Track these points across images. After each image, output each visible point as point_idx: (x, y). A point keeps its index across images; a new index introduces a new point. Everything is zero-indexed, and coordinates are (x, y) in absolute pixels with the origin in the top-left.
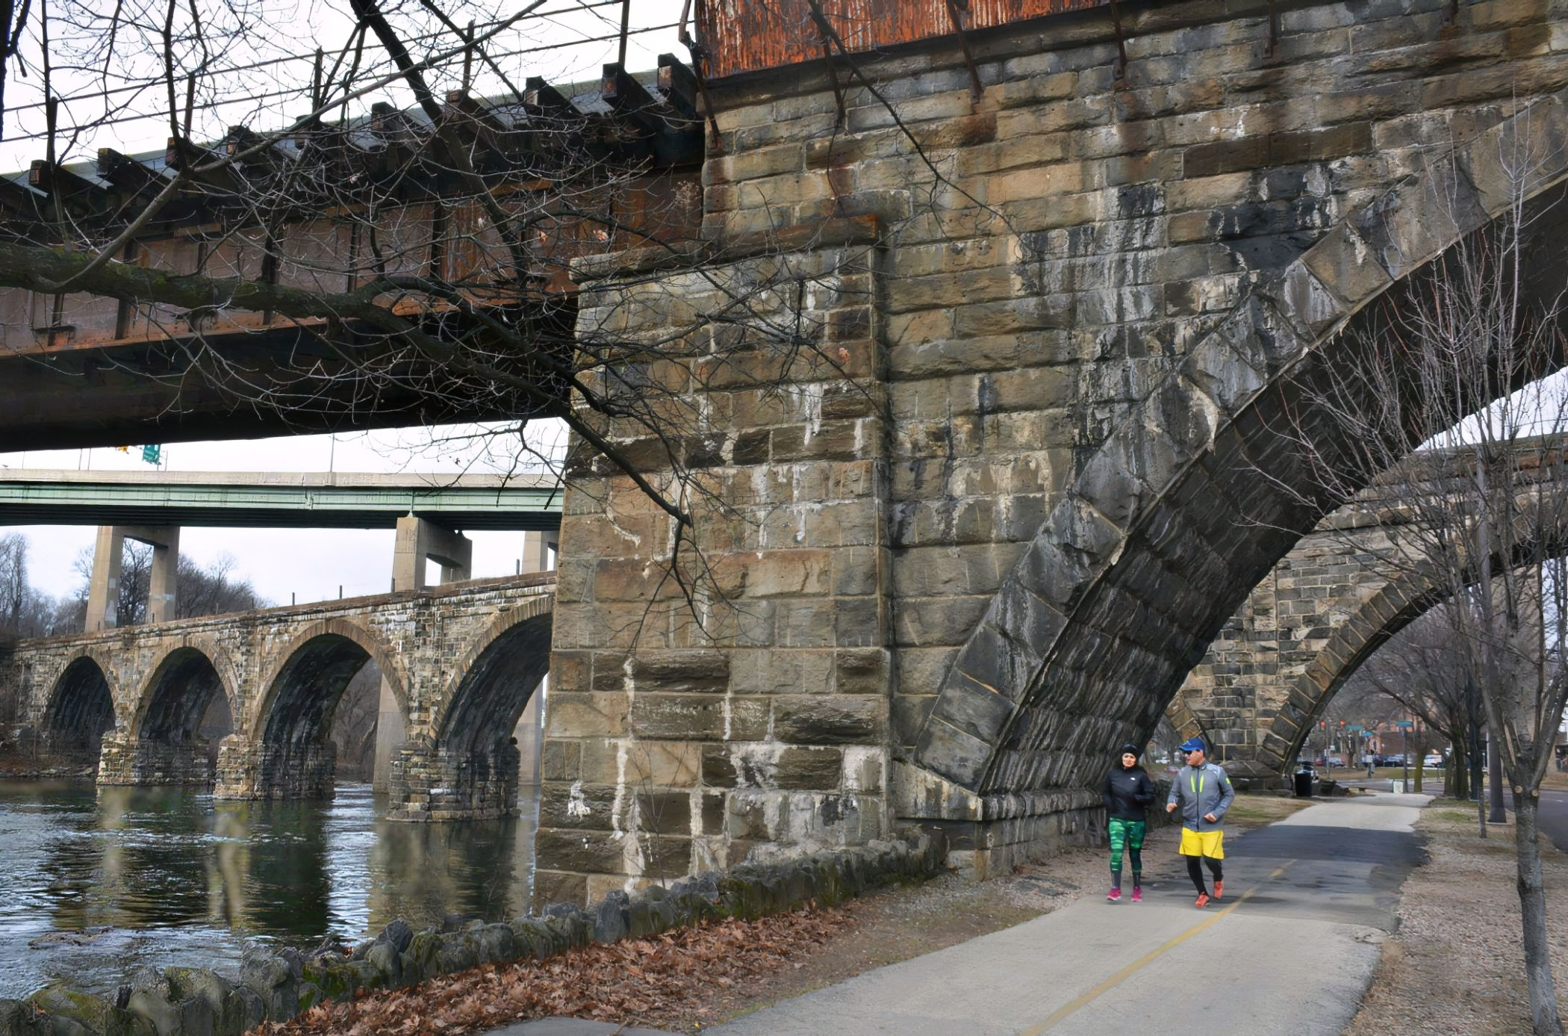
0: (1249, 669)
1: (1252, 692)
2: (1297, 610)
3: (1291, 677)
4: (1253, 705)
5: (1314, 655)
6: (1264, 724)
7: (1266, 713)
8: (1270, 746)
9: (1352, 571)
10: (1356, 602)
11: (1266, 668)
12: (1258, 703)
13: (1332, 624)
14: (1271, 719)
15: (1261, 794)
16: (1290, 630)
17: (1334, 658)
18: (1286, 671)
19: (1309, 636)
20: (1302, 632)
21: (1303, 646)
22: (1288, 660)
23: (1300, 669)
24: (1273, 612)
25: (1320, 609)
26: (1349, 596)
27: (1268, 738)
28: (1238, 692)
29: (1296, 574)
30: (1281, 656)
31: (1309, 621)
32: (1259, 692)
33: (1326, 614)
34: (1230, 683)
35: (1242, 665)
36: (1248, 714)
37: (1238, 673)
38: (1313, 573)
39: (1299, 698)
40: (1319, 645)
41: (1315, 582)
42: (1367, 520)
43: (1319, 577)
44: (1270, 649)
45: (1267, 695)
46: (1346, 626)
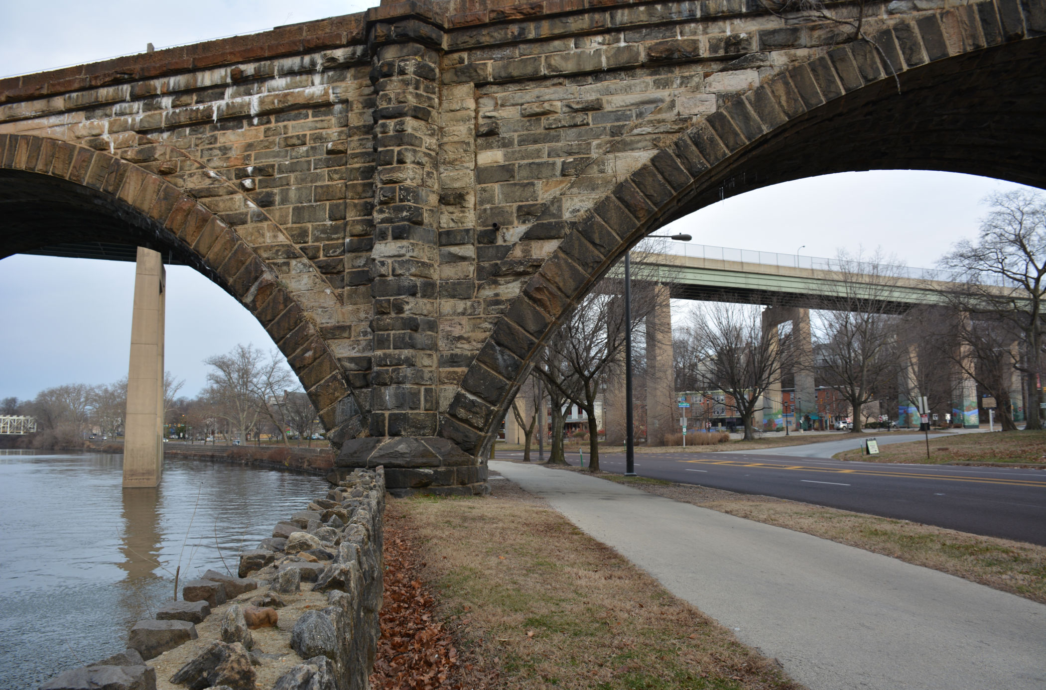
0: (429, 290)
1: (432, 326)
2: (507, 198)
3: (497, 302)
4: (434, 347)
5: (536, 265)
6: (452, 378)
7: (454, 360)
8: (462, 413)
9: (597, 137)
10: (607, 183)
11: (455, 290)
12: (442, 344)
13: (567, 216)
14: (462, 370)
15: (449, 494)
16: (496, 227)
17: (572, 268)
18: (488, 293)
19: (528, 237)
20: (515, 232)
21: (518, 253)
22: (493, 275)
23: (511, 289)
24: (471, 200)
25: (544, 193)
26: (594, 172)
27: (458, 398)
28: (413, 325)
29: (506, 144)
30: (480, 270)
31: (525, 213)
32: (444, 327)
33: (557, 201)
34: (400, 310)
35: (419, 282)
36: (426, 362)
37: (414, 295)
38: (535, 142)
39: (511, 332)
40: (546, 249)
41: (538, 153)
42: (624, 59)
43: (545, 147)
44: (464, 259)
45: (457, 332)
46: (589, 218)
